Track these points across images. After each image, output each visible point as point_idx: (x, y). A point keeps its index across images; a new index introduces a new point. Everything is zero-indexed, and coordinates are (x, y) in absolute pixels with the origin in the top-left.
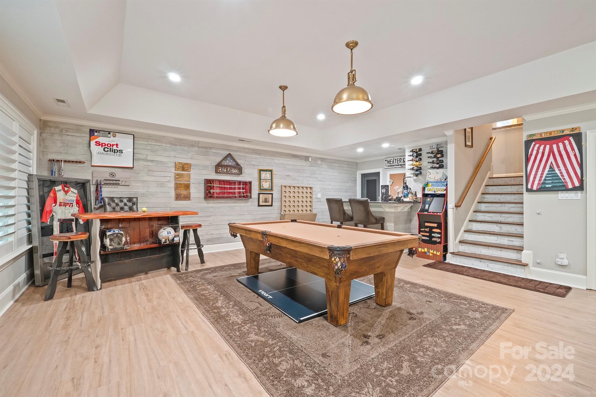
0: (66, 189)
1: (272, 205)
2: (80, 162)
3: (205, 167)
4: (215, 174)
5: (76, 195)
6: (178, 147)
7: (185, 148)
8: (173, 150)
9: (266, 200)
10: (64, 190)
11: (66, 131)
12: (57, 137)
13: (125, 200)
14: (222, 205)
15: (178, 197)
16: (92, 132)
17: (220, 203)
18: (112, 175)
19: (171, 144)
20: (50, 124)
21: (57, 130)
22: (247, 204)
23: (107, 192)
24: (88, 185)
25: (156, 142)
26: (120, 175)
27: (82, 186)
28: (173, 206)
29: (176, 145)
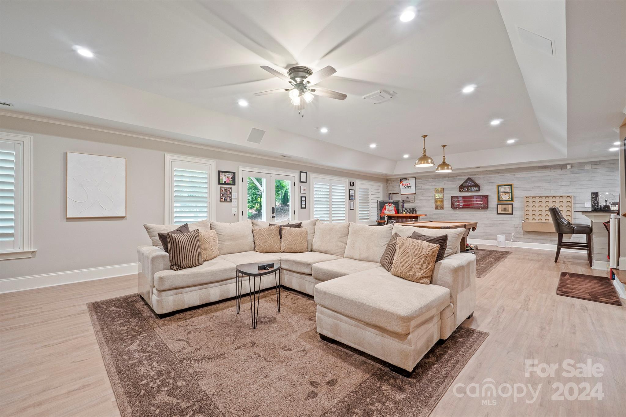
0: (390, 205)
1: (512, 214)
2: (397, 193)
3: (453, 189)
4: (460, 192)
5: (394, 207)
6: (436, 179)
7: (441, 179)
8: (434, 182)
9: (505, 209)
10: (389, 205)
11: (394, 182)
12: (391, 184)
13: (408, 209)
14: (465, 212)
15: (436, 208)
16: (401, 180)
17: (463, 211)
18: (408, 198)
19: (433, 179)
20: (389, 180)
21: (391, 182)
22: (485, 212)
23: (406, 205)
24: (399, 203)
25: (426, 179)
26: (411, 197)
27: (396, 204)
28: (435, 212)
29: (435, 179)
